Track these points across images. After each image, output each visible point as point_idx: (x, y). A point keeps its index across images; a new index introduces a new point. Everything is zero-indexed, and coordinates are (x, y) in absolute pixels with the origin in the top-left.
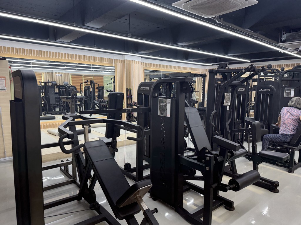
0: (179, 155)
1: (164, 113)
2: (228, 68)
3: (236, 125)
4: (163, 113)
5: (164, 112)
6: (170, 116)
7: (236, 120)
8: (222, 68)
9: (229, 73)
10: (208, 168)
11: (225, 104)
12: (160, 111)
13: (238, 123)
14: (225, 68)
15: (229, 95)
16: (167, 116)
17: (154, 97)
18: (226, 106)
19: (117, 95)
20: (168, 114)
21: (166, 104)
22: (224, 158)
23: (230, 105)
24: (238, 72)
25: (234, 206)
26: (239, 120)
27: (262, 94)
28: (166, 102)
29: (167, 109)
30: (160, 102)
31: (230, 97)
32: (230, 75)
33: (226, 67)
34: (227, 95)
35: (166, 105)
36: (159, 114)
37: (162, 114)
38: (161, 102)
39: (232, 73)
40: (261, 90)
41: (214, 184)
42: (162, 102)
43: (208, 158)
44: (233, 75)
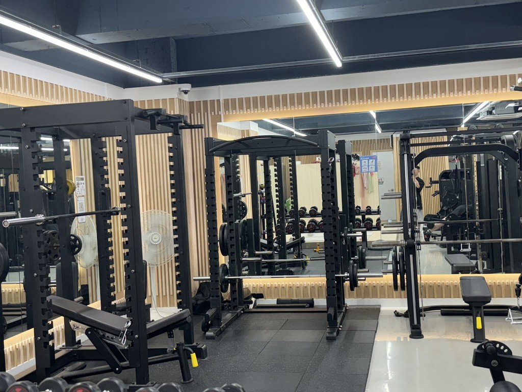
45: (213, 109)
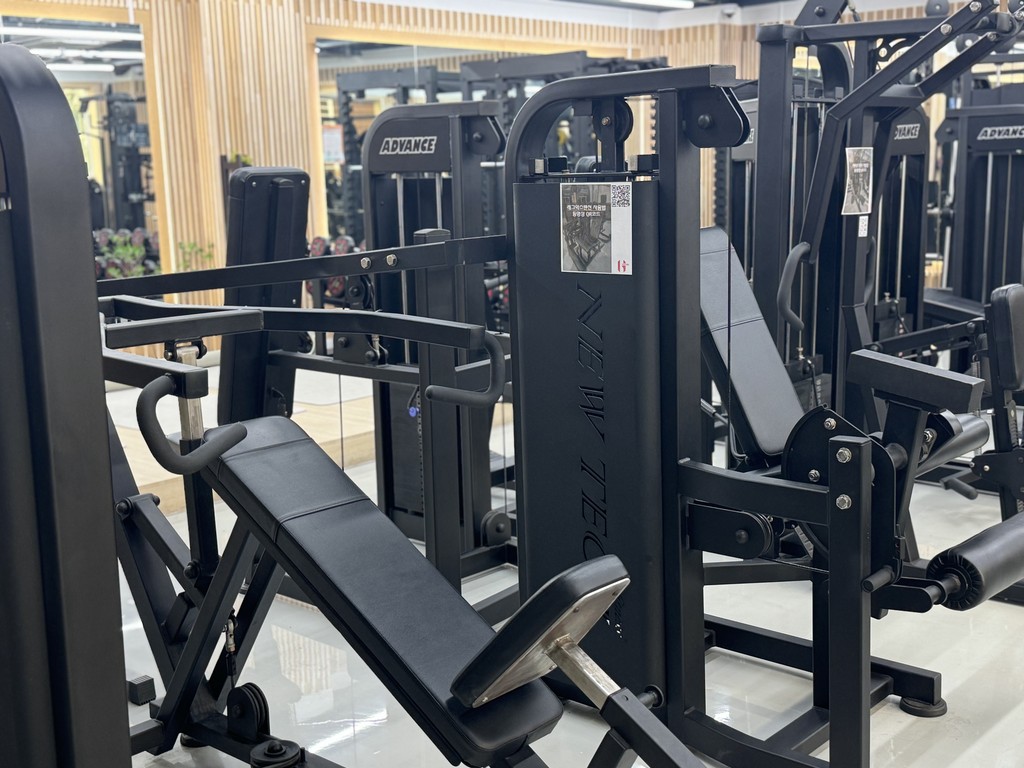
0: (681, 462)
1: (599, 255)
2: (855, 17)
3: (882, 324)
4: (590, 258)
5: (597, 252)
6: (629, 271)
7: (882, 297)
8: (821, 14)
9: (864, 42)
10: (846, 498)
11: (848, 209)
12: (571, 248)
13: (891, 311)
14: (838, 17)
15: (865, 158)
16: (615, 271)
17: (524, 179)
18: (855, 219)
19: (278, 184)
20: (620, 256)
21: (604, 208)
22: (909, 452)
23: (869, 211)
24: (915, 37)
25: (944, 695)
26: (893, 296)
27: (995, 158)
28: (604, 198)
29: (610, 237)
30: (568, 201)
31: (868, 169)
32: (869, 53)
33: (842, 9)
34: (857, 160)
35: (606, 217)
36: (567, 265)
37: (584, 262)
38: (574, 201)
39: (879, 42)
40: (988, 134)
41: (874, 571)
42: (579, 203)
43: (845, 455)
44: (883, 52)
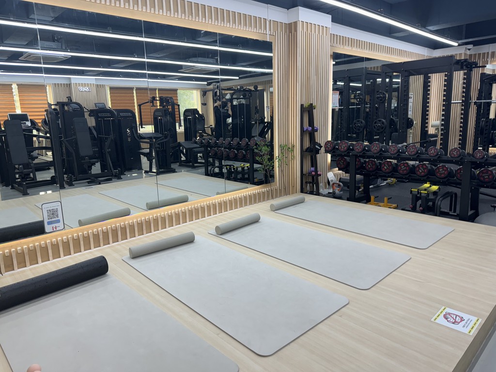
45: (484, 57)
